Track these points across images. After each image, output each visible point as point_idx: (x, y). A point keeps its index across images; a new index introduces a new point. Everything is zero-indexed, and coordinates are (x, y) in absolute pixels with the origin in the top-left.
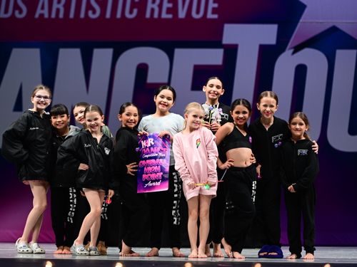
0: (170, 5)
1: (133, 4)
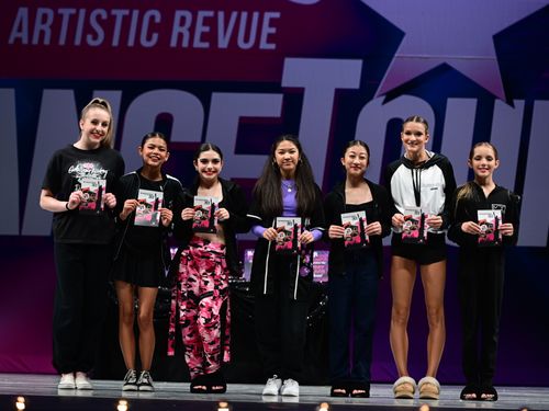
0: (207, 29)
1: (153, 27)
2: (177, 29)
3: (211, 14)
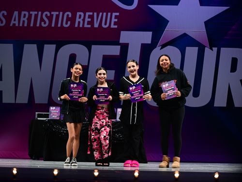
0: (90, 20)
1: (68, 19)
2: (77, 20)
3: (91, 13)
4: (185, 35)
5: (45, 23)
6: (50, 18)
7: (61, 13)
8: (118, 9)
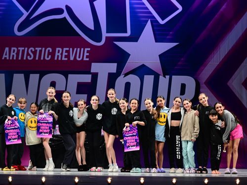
0: (67, 54)
1: (49, 53)
2: (57, 54)
3: (68, 49)
4: (143, 65)
5: (30, 57)
6: (35, 53)
7: (44, 49)
8: (89, 45)
